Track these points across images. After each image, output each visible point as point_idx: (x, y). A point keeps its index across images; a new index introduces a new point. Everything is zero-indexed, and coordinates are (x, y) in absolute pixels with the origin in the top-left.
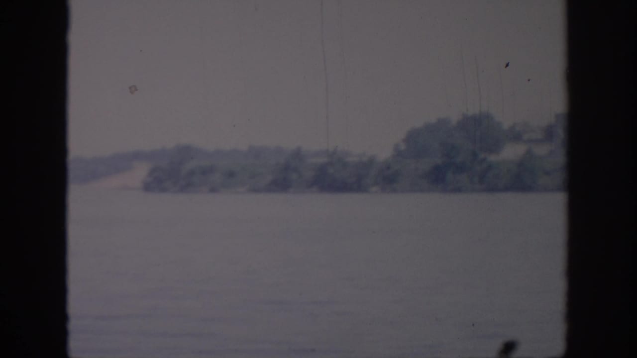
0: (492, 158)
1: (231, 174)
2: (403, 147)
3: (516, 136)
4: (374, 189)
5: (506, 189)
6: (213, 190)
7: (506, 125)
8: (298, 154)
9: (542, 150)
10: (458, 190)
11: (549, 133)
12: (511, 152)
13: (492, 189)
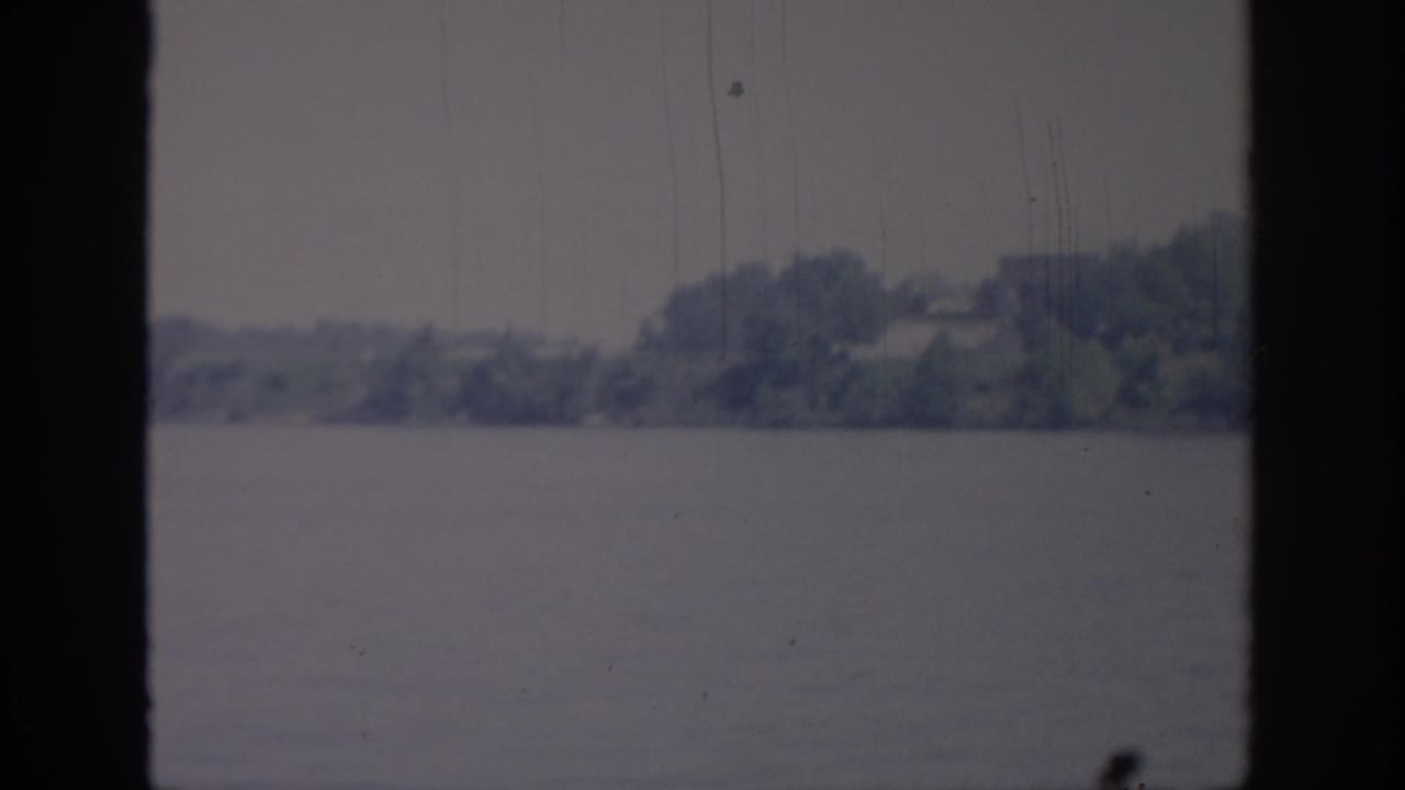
0: (860, 353)
1: (276, 383)
2: (660, 326)
3: (913, 307)
4: (596, 418)
5: (890, 422)
6: (236, 417)
7: (890, 283)
8: (425, 340)
9: (967, 337)
10: (781, 424)
11: (986, 301)
12: (903, 341)
13: (860, 422)
